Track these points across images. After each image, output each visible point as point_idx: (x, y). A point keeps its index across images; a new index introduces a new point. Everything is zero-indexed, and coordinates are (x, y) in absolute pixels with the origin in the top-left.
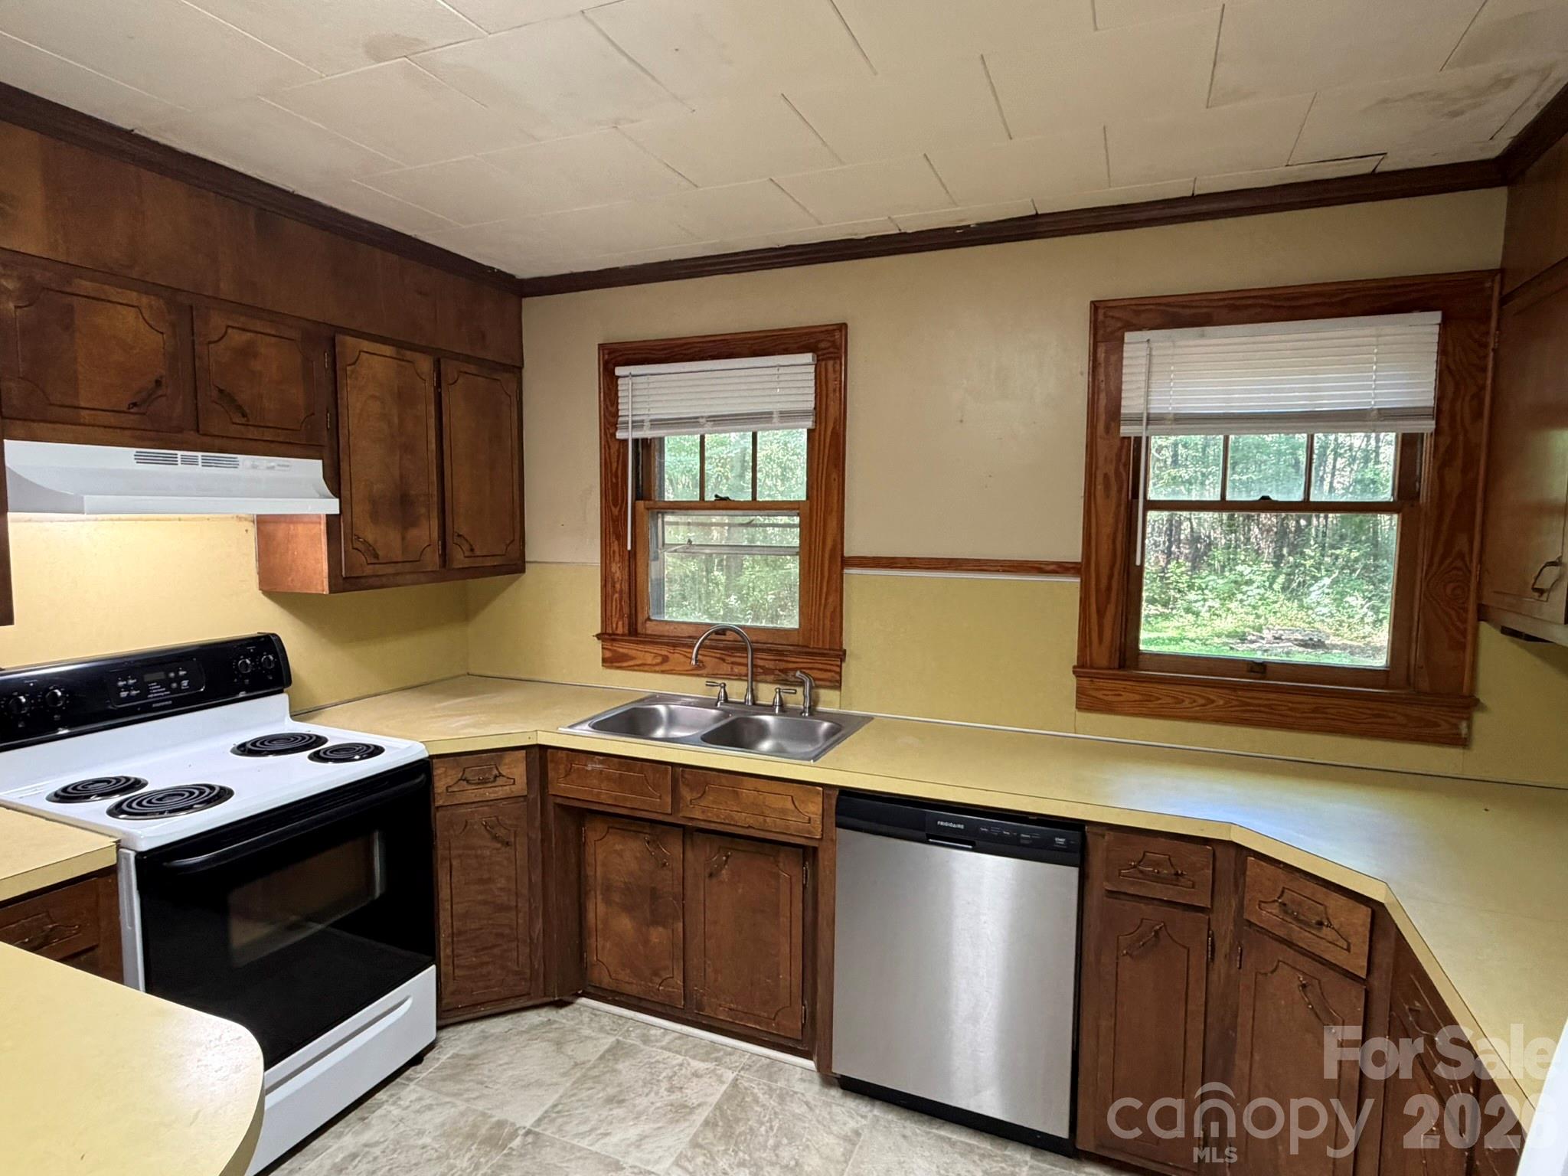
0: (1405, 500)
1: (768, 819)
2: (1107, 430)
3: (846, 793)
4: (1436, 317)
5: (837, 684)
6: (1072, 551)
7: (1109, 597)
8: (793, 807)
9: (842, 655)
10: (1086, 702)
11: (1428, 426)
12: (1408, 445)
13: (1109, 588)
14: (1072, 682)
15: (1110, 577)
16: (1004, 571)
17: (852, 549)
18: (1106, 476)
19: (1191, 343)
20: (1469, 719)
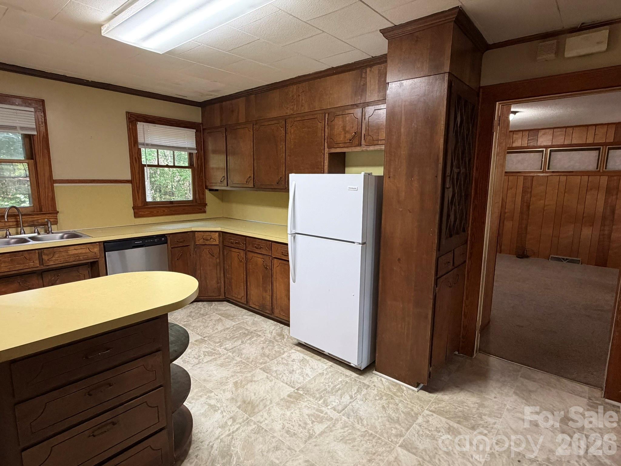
0: (191, 166)
1: (80, 257)
2: (134, 146)
3: (105, 242)
4: (195, 131)
5: (56, 223)
6: (129, 177)
7: (139, 189)
8: (89, 251)
9: (57, 212)
10: (136, 215)
11: (195, 152)
12: (190, 155)
13: (139, 186)
14: (132, 211)
15: (139, 184)
16: (111, 183)
17: (55, 177)
18: (135, 158)
19: (153, 127)
20: (206, 207)
